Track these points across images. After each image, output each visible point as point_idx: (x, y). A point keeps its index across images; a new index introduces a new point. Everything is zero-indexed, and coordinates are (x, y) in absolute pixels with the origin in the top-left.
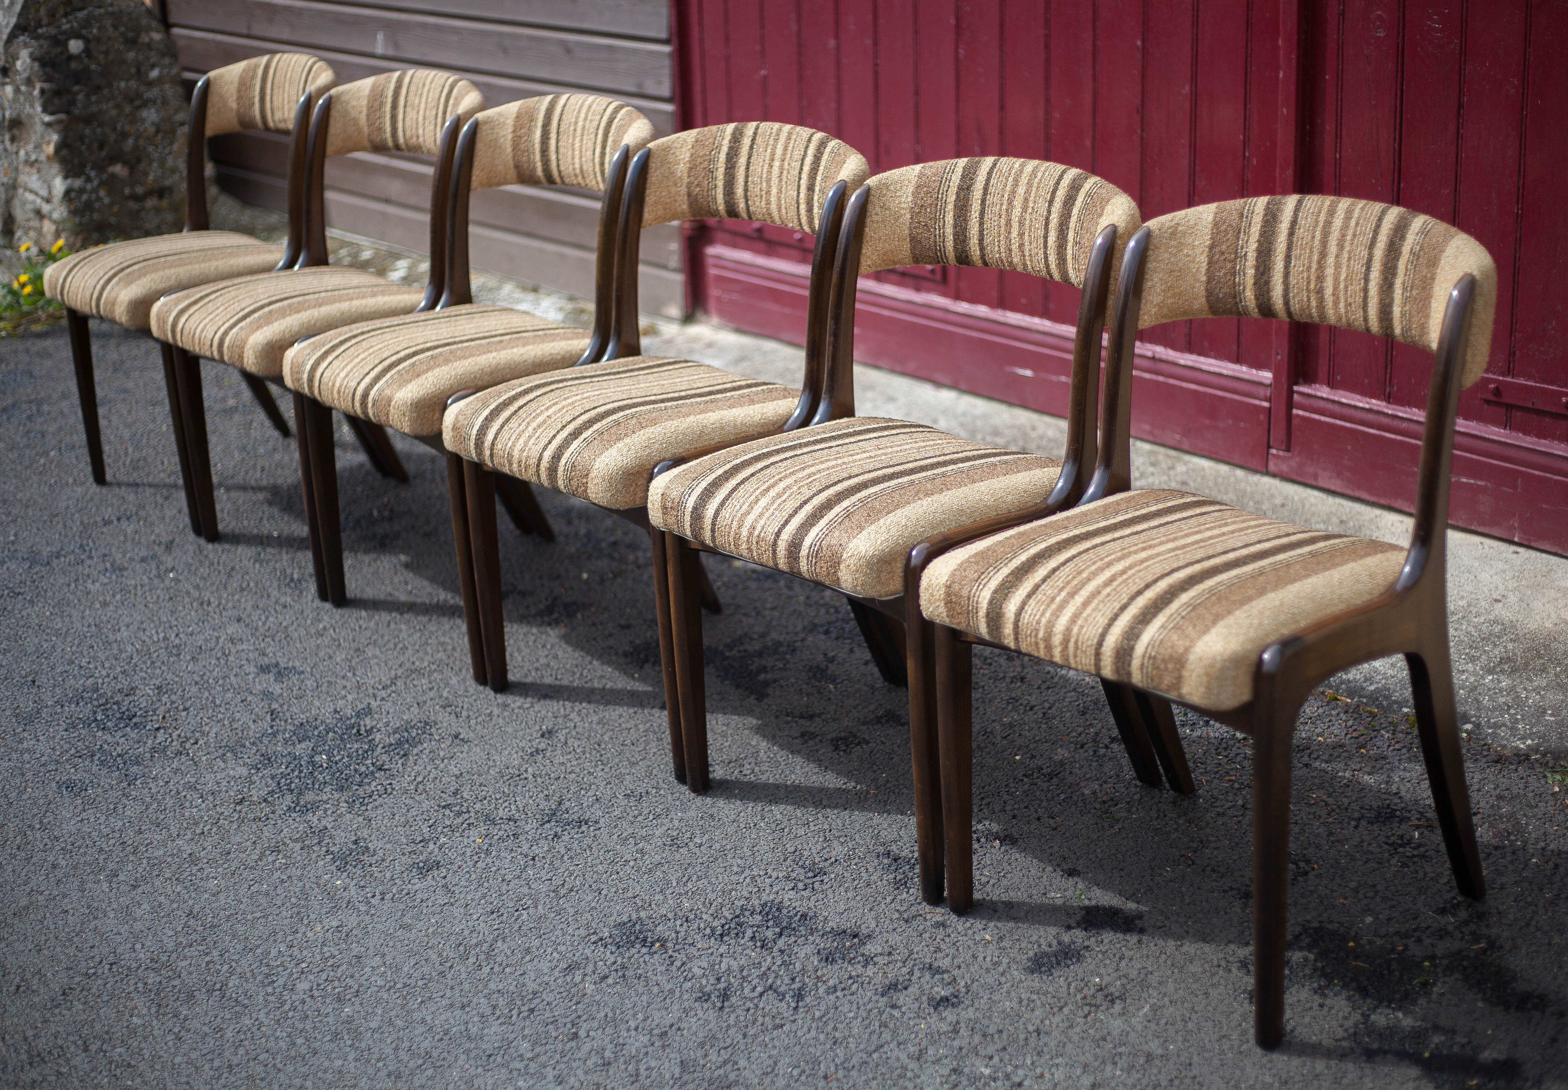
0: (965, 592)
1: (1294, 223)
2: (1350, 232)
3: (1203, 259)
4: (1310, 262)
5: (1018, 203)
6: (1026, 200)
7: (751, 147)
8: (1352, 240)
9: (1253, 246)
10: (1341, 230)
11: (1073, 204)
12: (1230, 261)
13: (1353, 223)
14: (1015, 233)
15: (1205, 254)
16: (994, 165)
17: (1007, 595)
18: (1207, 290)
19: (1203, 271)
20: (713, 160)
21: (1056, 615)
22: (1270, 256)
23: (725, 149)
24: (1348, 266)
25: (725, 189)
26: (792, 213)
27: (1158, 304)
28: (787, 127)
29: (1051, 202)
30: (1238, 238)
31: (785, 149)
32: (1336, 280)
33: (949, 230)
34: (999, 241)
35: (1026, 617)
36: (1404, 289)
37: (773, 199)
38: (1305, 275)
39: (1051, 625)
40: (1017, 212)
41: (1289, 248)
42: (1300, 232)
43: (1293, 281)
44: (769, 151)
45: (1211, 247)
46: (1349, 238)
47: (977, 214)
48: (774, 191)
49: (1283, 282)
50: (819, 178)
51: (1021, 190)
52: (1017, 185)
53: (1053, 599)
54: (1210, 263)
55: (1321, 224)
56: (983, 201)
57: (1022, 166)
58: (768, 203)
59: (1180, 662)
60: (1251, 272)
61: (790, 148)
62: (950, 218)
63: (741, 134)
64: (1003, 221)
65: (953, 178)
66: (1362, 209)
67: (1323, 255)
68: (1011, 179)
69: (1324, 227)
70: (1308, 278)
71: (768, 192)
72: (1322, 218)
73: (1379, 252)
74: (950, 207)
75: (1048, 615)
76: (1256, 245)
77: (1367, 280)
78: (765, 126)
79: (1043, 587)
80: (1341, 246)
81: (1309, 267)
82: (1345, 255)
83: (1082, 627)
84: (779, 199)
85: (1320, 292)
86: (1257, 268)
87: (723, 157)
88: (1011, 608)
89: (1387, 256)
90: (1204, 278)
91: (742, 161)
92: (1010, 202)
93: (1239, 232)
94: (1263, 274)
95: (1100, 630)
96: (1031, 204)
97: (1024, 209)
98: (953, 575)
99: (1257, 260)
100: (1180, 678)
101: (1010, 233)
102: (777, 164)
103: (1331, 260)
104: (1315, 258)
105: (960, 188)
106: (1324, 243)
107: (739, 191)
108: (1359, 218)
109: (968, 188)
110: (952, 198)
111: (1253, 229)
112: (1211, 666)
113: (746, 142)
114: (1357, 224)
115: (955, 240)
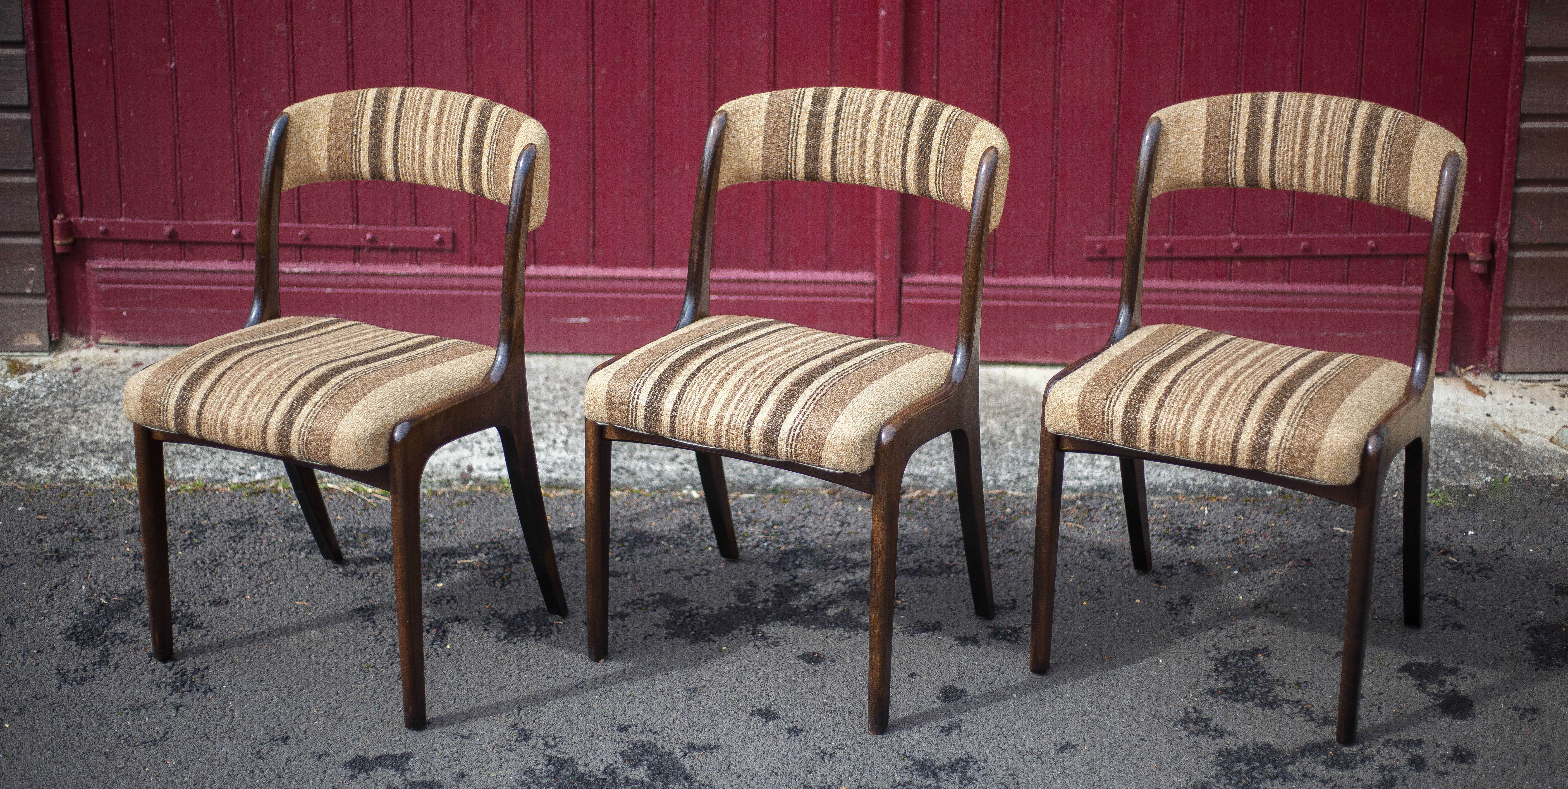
0: (1098, 409)
1: (1278, 113)
2: (1329, 120)
3: (1201, 143)
4: (1294, 144)
5: (873, 127)
6: (882, 125)
7: (399, 112)
8: (1331, 126)
9: (1243, 131)
10: (1320, 118)
11: (935, 128)
12: (1223, 144)
13: (1330, 113)
14: (870, 152)
15: (1203, 138)
16: (843, 94)
17: (1138, 408)
18: (1204, 166)
19: (1201, 151)
20: (356, 125)
21: (1189, 423)
22: (1259, 139)
23: (369, 113)
24: (1329, 147)
25: (370, 152)
26: (452, 175)
27: (1166, 178)
28: (439, 93)
29: (909, 126)
30: (1230, 125)
31: (441, 113)
32: (1318, 157)
33: (801, 150)
34: (852, 160)
35: (1161, 425)
36: (1382, 163)
37: (428, 162)
38: (1290, 154)
39: (1186, 429)
40: (872, 135)
41: (1275, 134)
42: (1284, 121)
43: (1278, 158)
44: (421, 115)
45: (1207, 133)
46: (1328, 125)
47: (830, 136)
48: (429, 153)
49: (1270, 160)
50: (487, 141)
51: (875, 115)
52: (870, 111)
53: (1181, 411)
54: (1206, 146)
55: (1302, 115)
56: (836, 125)
57: (873, 96)
58: (422, 164)
59: (1313, 450)
60: (1241, 151)
61: (446, 113)
62: (802, 140)
63: (386, 99)
64: (857, 143)
65: (804, 105)
66: (1337, 103)
67: (1305, 138)
68: (863, 107)
69: (1304, 117)
70: (1293, 156)
71: (422, 155)
72: (1302, 109)
73: (1357, 135)
74: (803, 130)
75: (1181, 422)
76: (1246, 130)
77: (1346, 157)
78: (413, 92)
79: (1167, 401)
80: (1321, 131)
81: (1293, 148)
82: (1326, 138)
83: (1216, 430)
84: (435, 161)
85: (1302, 167)
86: (1247, 148)
87: (367, 121)
88: (1145, 418)
89: (1364, 138)
90: (1202, 157)
91: (390, 124)
92: (865, 127)
93: (1230, 121)
94: (1253, 152)
95: (1234, 431)
96: (887, 128)
97: (881, 131)
98: (1081, 396)
99: (1247, 143)
100: (1312, 463)
101: (865, 152)
102: (431, 127)
103: (1312, 142)
104: (1298, 140)
105: (812, 114)
106: (1306, 129)
107: (388, 154)
108: (1335, 110)
109: (821, 113)
110: (804, 122)
111: (1242, 118)
112: (1340, 451)
113: (393, 106)
114: (1334, 114)
115: (806, 159)
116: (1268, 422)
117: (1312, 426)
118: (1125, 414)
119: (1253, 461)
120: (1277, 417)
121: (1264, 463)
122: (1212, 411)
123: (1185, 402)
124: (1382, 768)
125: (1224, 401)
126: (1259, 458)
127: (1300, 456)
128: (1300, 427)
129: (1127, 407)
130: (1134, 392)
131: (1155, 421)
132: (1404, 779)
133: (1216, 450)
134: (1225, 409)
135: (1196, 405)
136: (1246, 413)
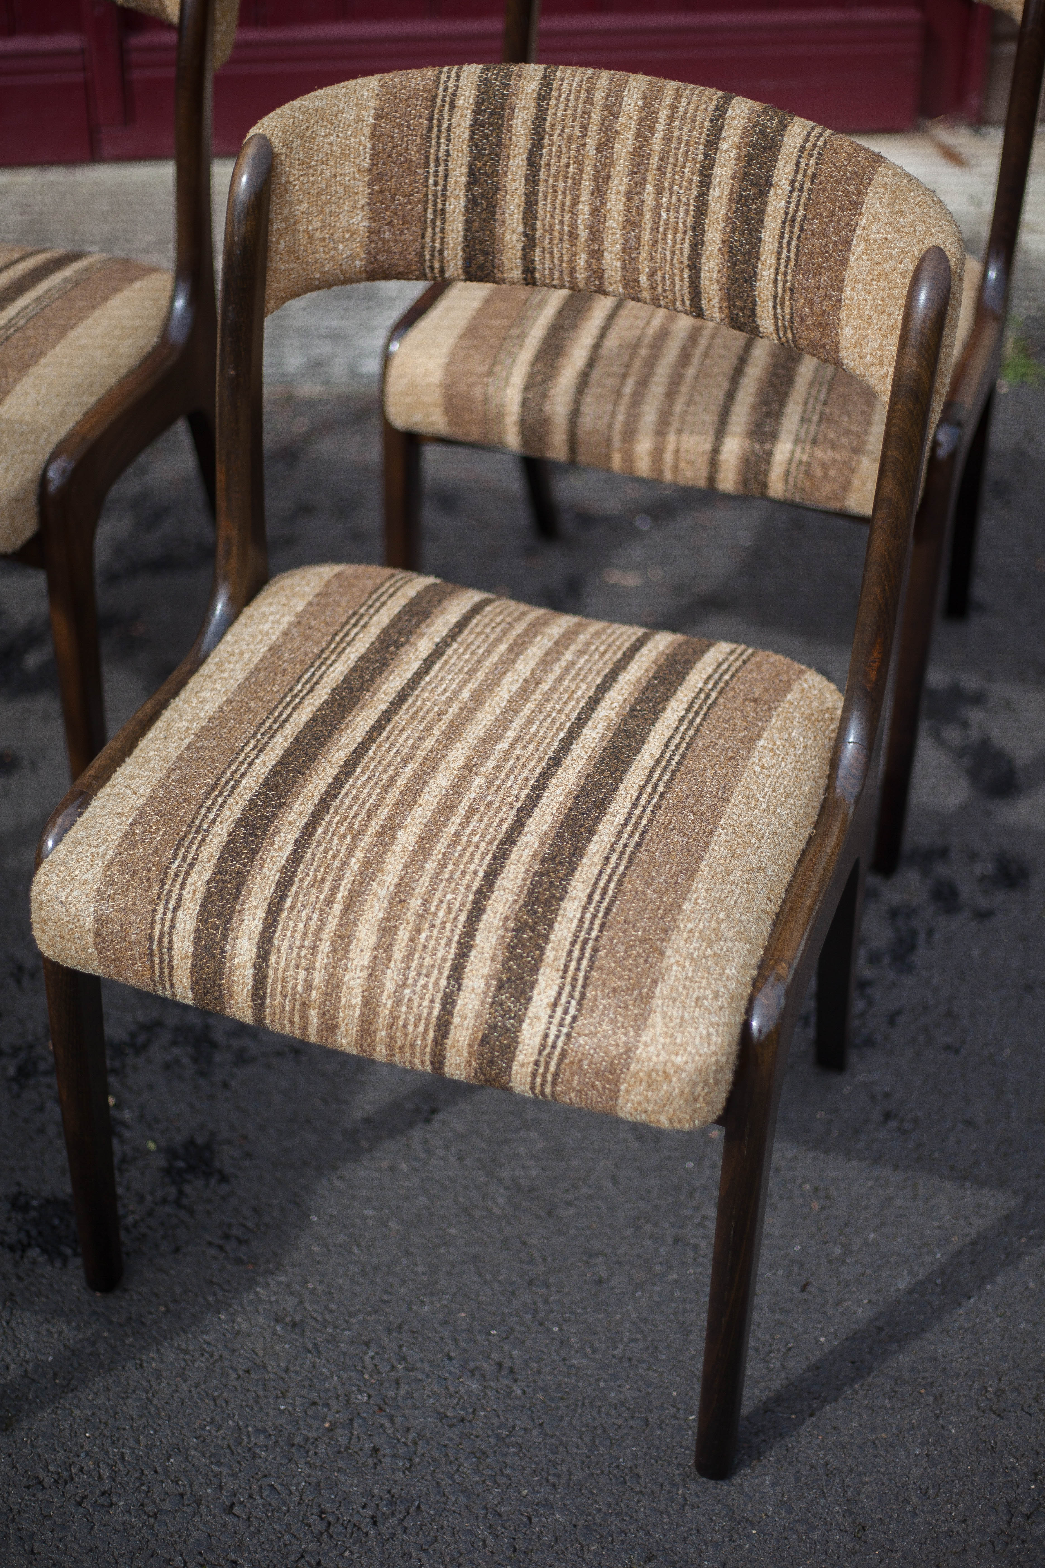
116: (768, 415)
117: (845, 422)
118: (525, 403)
119: (745, 483)
120: (782, 403)
121: (764, 486)
122: (671, 395)
123: (624, 377)
124: (894, 913)
125: (690, 373)
126: (756, 478)
127: (826, 475)
128: (823, 425)
129: (527, 388)
130: (537, 360)
131: (575, 414)
132: (930, 933)
133: (682, 464)
134: (693, 389)
135: (644, 382)
136: (730, 396)
